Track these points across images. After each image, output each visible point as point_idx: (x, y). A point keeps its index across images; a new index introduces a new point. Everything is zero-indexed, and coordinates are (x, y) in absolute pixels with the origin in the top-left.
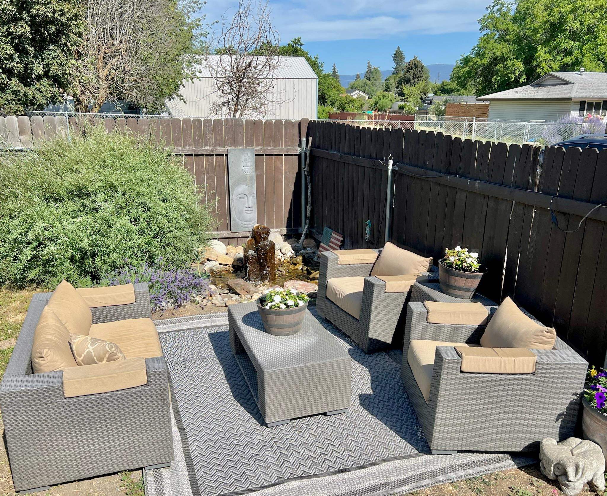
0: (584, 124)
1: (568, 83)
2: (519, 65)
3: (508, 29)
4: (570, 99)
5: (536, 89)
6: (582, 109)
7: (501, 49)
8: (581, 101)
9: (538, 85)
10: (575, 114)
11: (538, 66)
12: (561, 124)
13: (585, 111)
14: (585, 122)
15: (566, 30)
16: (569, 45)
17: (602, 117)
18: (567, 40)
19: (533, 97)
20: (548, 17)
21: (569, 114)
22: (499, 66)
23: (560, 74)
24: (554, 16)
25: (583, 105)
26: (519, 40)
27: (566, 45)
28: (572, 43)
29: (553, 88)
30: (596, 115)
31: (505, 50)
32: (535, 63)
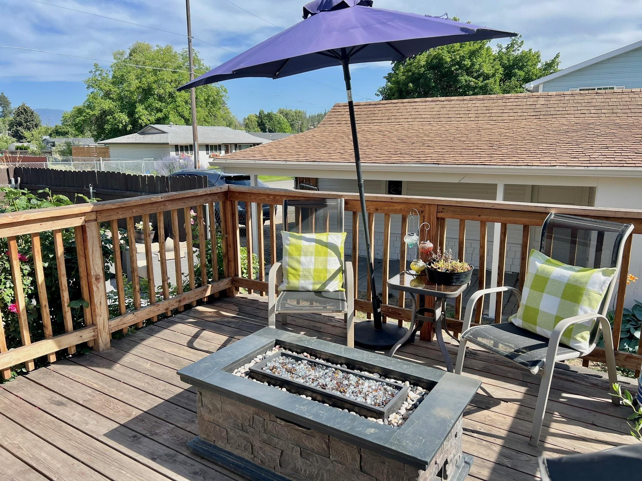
0: (180, 160)
1: (164, 132)
2: (124, 118)
3: (110, 90)
4: (168, 144)
5: (142, 136)
6: (177, 150)
7: (107, 105)
8: (175, 145)
9: (143, 133)
10: (173, 154)
11: (139, 118)
12: (166, 161)
13: (179, 152)
14: (181, 159)
15: (154, 94)
16: (158, 105)
17: (191, 155)
18: (156, 102)
19: (142, 142)
20: (139, 84)
21: (170, 154)
22: (108, 117)
23: (157, 126)
24: (144, 84)
25: (177, 148)
26: (121, 99)
27: (157, 105)
28: (160, 103)
29: (154, 135)
30: (186, 154)
31: (111, 106)
32: (137, 116)
